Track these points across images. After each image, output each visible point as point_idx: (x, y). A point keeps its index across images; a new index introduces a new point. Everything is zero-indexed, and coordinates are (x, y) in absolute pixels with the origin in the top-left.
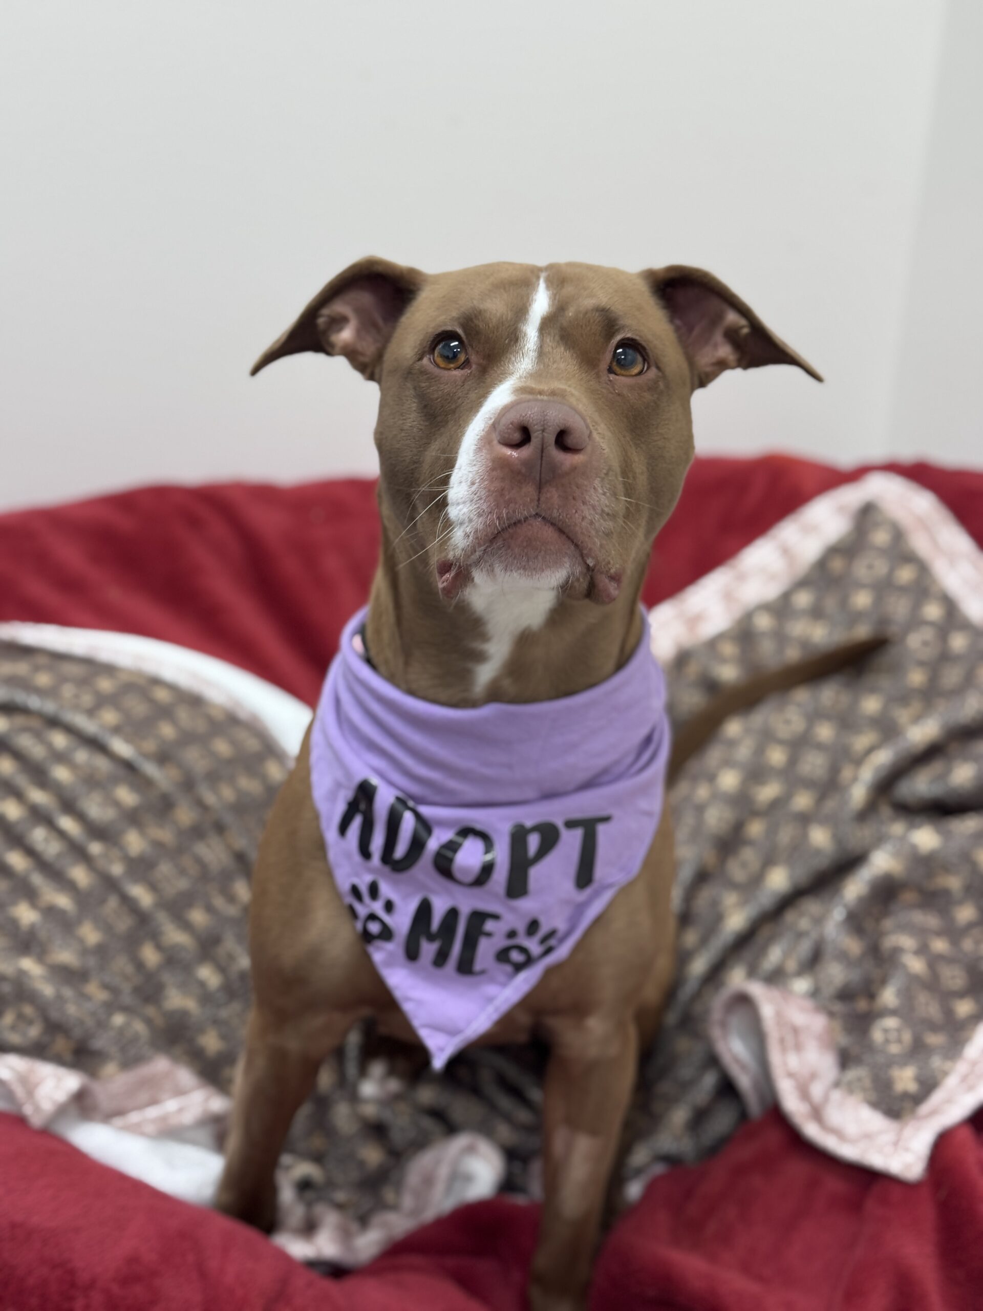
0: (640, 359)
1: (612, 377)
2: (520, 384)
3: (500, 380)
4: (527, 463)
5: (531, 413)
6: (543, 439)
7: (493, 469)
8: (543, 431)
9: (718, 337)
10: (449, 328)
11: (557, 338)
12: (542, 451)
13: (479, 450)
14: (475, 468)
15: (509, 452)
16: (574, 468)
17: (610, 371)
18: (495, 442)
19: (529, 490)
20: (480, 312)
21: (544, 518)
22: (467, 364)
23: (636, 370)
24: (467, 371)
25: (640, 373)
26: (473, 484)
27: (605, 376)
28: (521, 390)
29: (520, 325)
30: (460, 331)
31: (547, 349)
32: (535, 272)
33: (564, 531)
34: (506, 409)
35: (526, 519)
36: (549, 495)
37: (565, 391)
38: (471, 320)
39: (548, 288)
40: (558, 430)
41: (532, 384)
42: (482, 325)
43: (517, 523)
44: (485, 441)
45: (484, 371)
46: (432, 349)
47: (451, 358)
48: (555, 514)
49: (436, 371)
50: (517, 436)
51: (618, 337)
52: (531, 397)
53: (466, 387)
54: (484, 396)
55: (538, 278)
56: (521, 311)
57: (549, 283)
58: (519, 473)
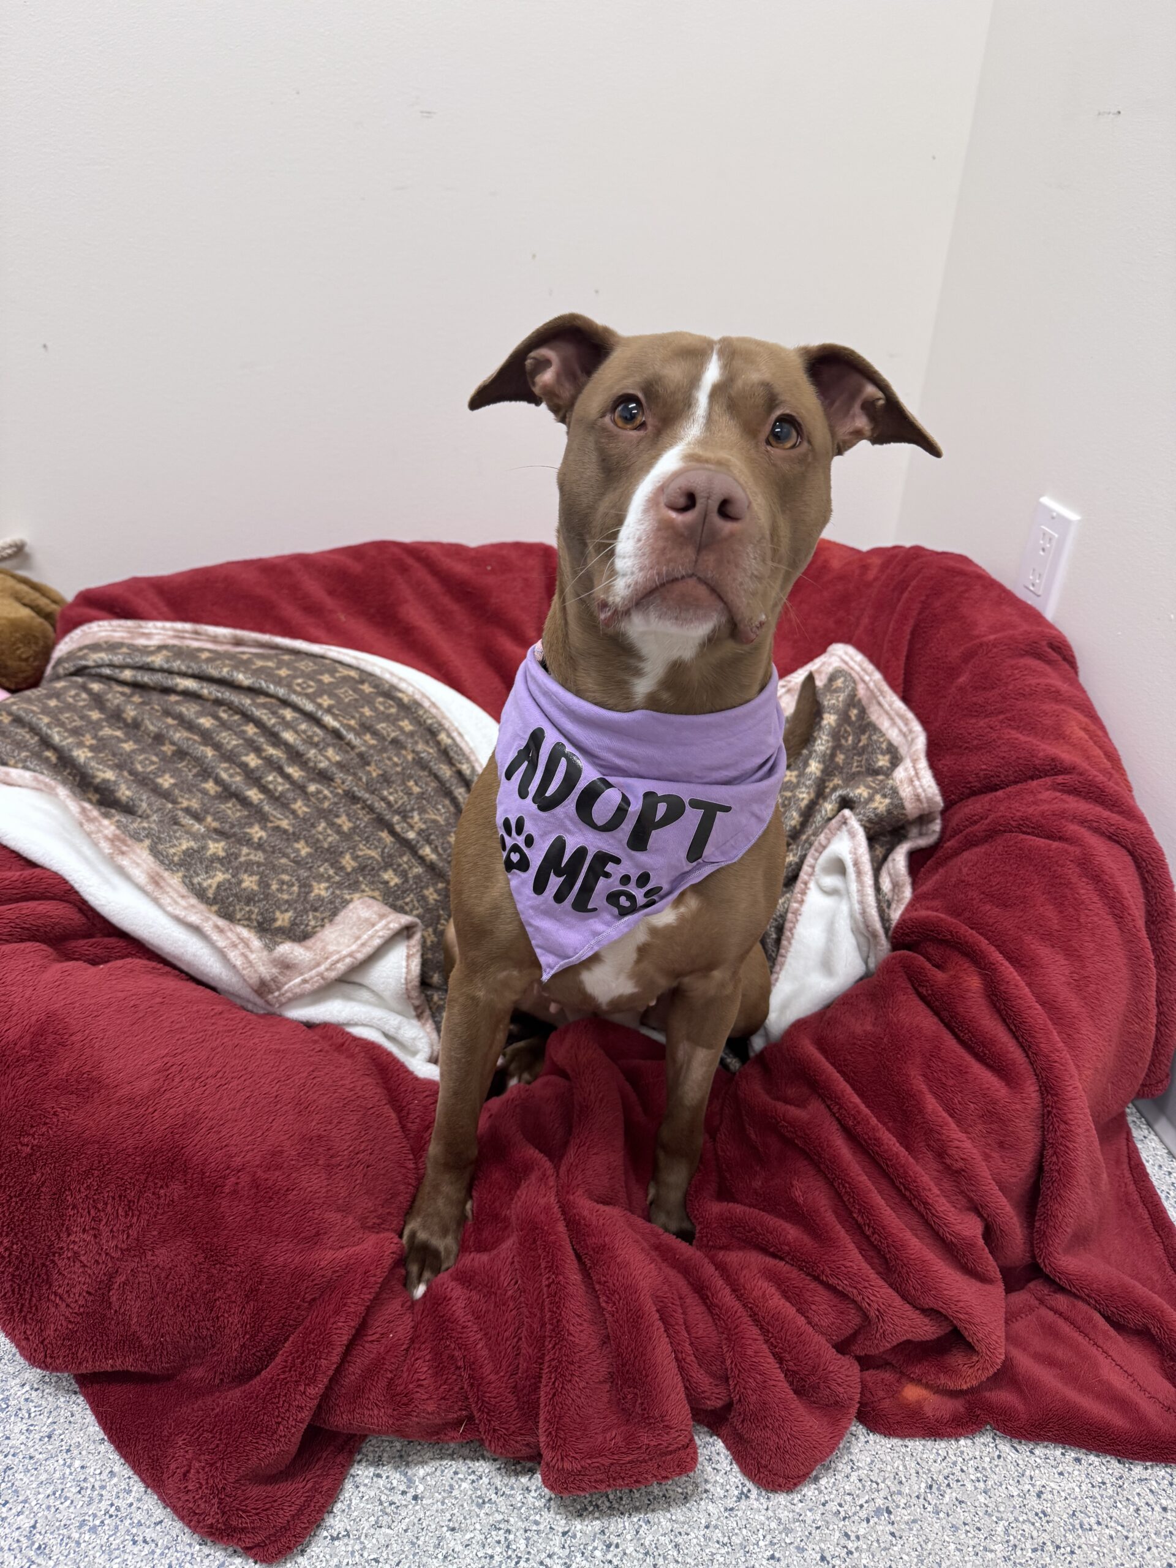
0: (794, 434)
1: (769, 448)
2: (690, 451)
3: (672, 444)
4: (691, 528)
5: (698, 480)
6: (707, 506)
7: (659, 529)
8: (708, 498)
9: (857, 408)
10: (631, 392)
11: (725, 407)
12: (705, 518)
13: (646, 511)
14: (643, 527)
15: (673, 515)
16: (732, 535)
17: (768, 442)
18: (662, 505)
19: (690, 552)
20: (660, 379)
21: (699, 579)
22: (643, 425)
23: (789, 445)
24: (641, 433)
25: (794, 447)
26: (639, 540)
27: (763, 446)
28: (691, 458)
29: (694, 391)
30: (640, 395)
31: (715, 417)
32: (710, 344)
33: (716, 592)
34: (676, 475)
35: (683, 577)
36: (706, 558)
37: (728, 461)
38: (652, 385)
39: (719, 359)
40: (722, 498)
41: (699, 451)
42: (661, 390)
43: (675, 580)
44: (653, 502)
45: (658, 433)
46: (614, 409)
47: (629, 418)
48: (709, 575)
49: (615, 430)
50: (682, 501)
51: (778, 413)
52: (698, 465)
53: (641, 447)
54: (655, 458)
55: (712, 349)
56: (694, 381)
57: (721, 353)
58: (682, 535)
